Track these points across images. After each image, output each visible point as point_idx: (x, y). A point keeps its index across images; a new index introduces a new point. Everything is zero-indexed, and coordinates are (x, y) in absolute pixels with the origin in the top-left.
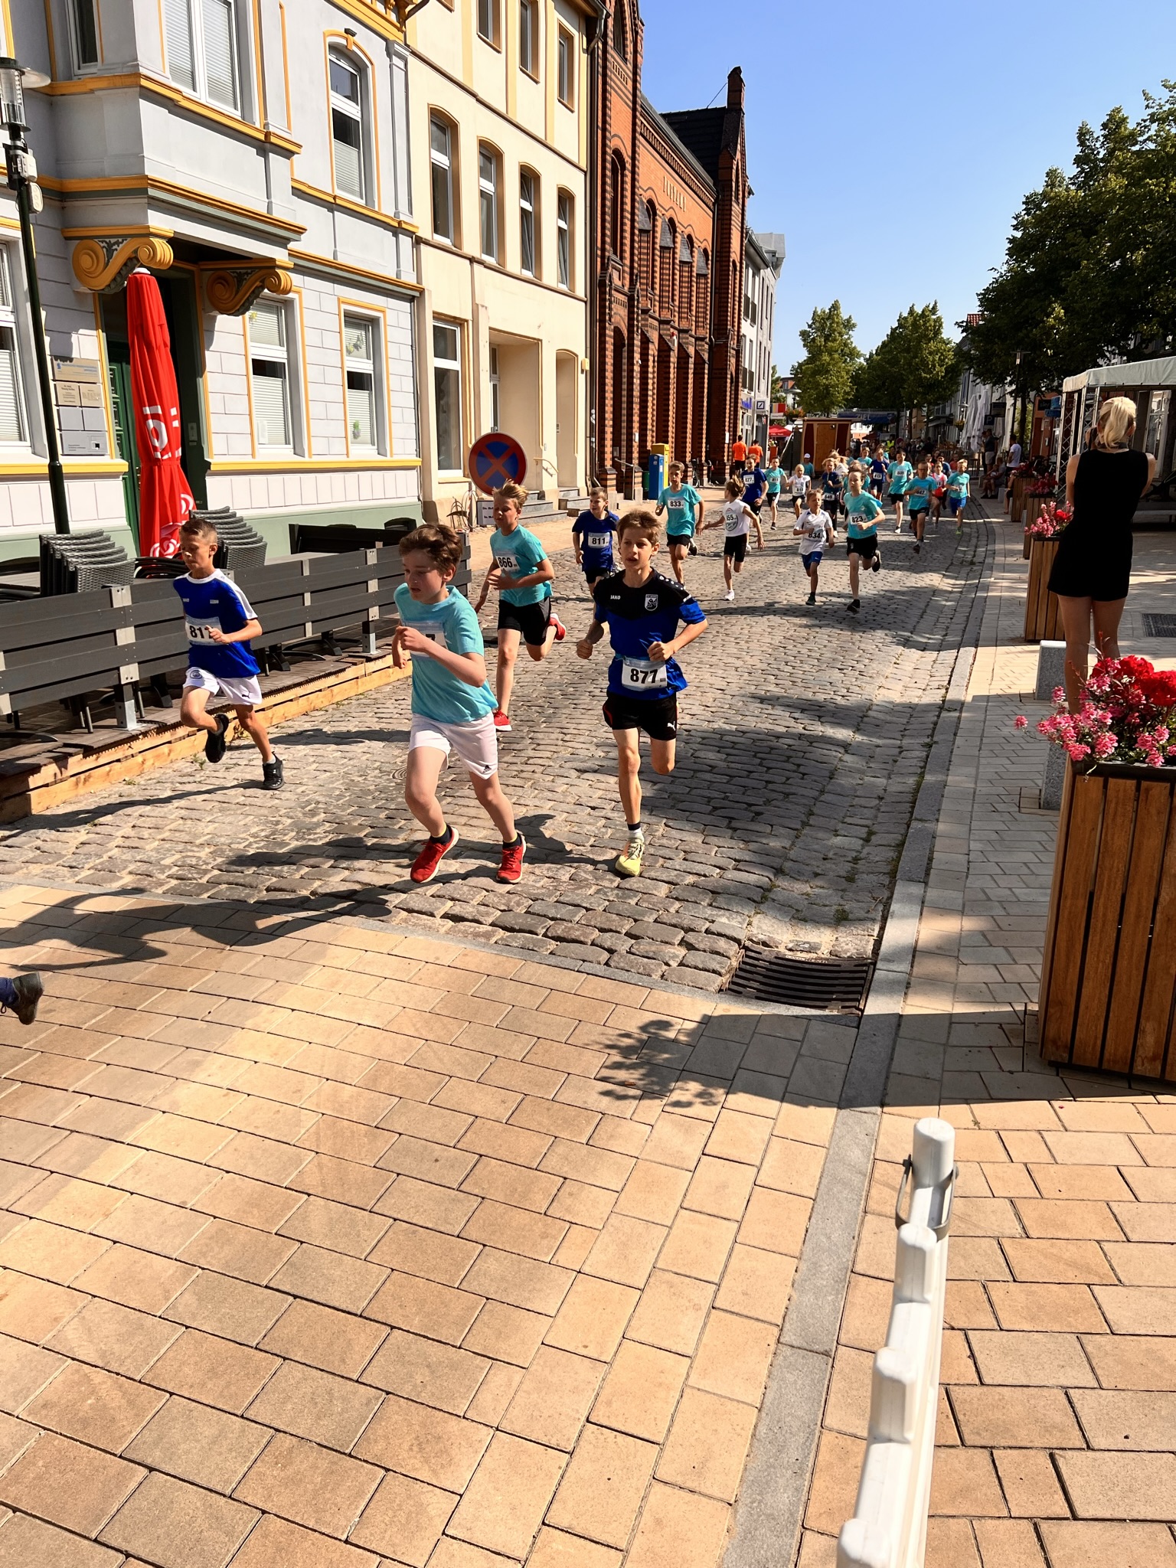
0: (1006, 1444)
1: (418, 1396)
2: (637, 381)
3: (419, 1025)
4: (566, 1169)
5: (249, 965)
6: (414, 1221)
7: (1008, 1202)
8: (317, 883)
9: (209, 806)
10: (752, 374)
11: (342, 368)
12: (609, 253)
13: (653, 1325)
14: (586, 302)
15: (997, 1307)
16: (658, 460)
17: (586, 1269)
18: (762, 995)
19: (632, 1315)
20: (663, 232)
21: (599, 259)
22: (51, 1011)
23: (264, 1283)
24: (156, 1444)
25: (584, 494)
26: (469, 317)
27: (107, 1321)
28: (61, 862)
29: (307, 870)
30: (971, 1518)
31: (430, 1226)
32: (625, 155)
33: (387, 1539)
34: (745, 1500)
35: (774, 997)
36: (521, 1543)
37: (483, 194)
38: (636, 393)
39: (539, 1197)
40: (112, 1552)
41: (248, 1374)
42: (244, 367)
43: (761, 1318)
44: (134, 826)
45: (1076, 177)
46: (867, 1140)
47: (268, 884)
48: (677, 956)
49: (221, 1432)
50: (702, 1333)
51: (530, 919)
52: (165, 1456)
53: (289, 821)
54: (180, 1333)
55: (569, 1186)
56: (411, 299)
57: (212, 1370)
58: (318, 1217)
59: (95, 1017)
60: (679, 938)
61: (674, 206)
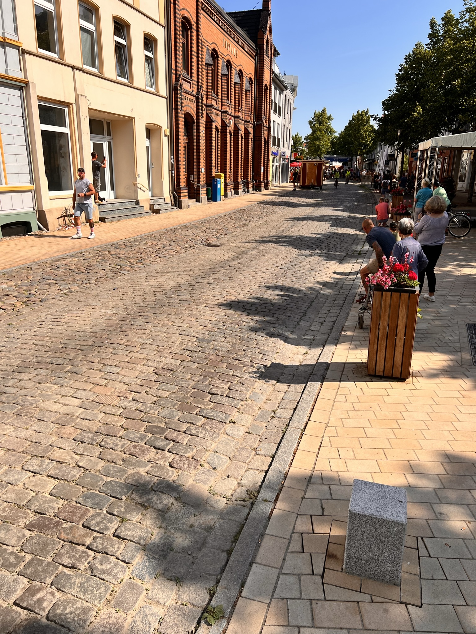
2: (203, 141)
10: (279, 139)
12: (181, 71)
14: (167, 99)
16: (217, 181)
20: (222, 67)
21: (174, 76)
25: (168, 200)
32: (191, 21)
37: (83, 30)
38: (202, 147)
45: (429, 44)
56: (21, 88)
61: (230, 54)
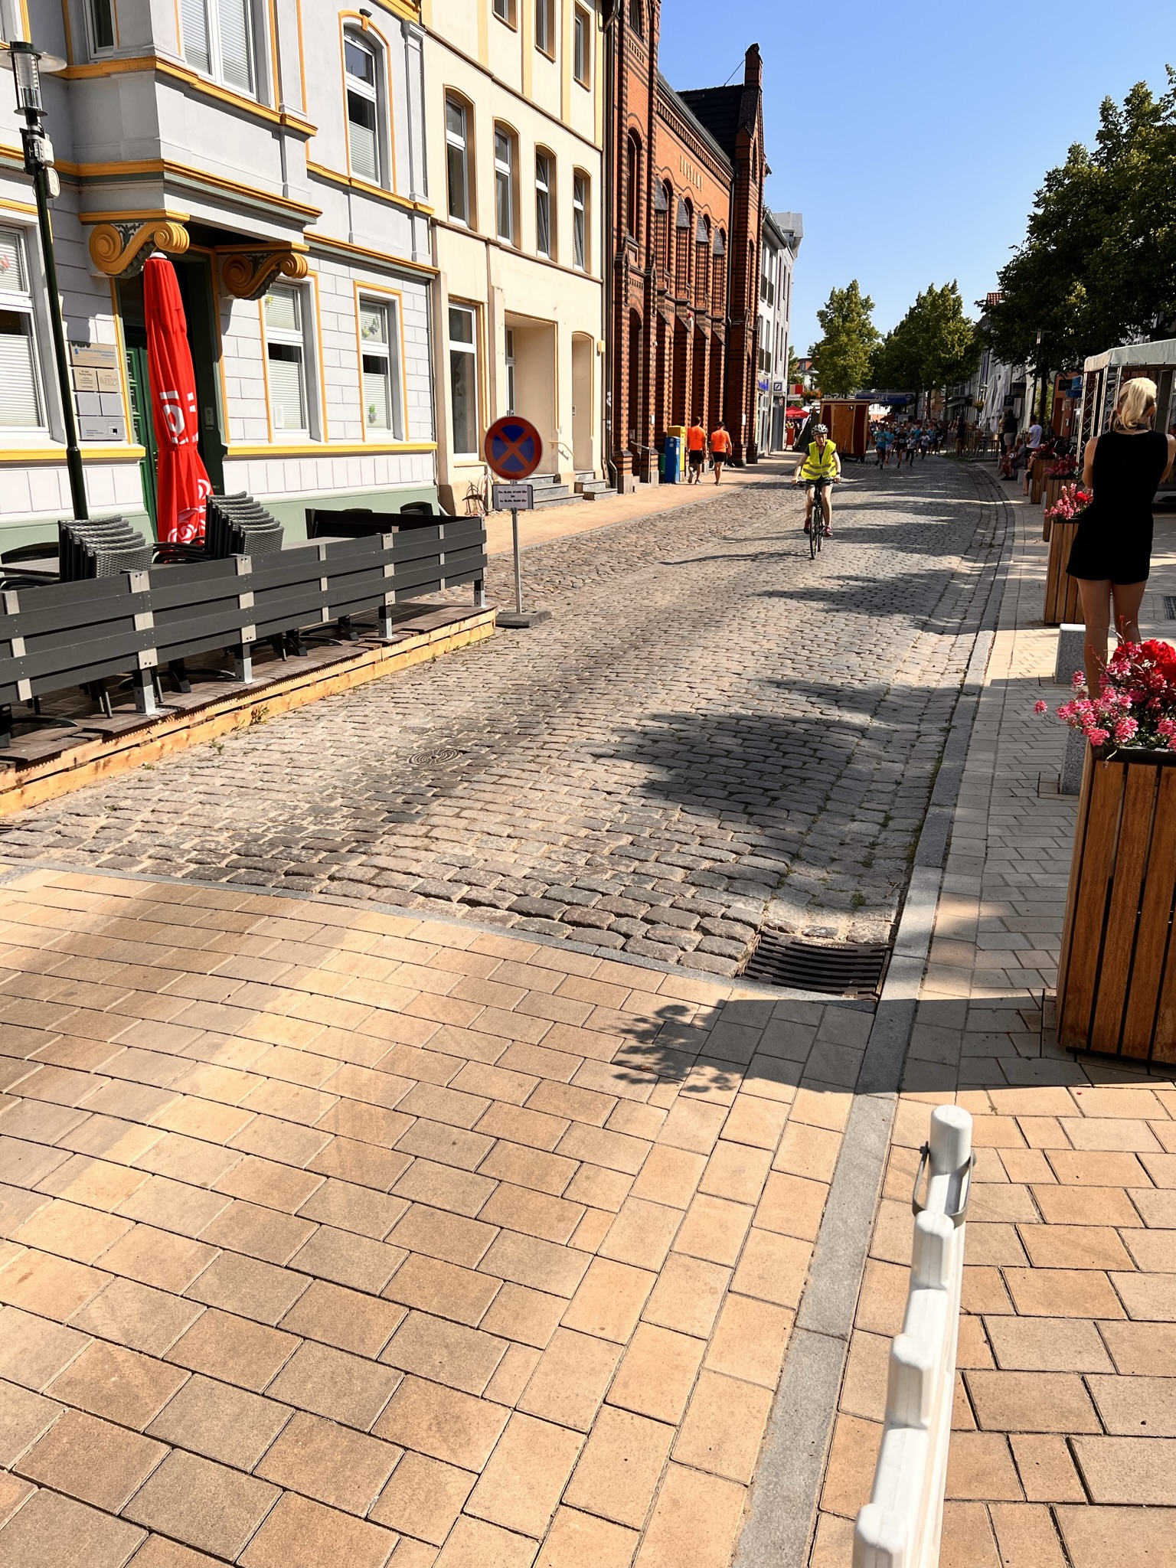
0: (1022, 1429)
1: (437, 1375)
2: (653, 363)
3: (436, 1009)
4: (582, 1152)
5: (267, 950)
6: (432, 1204)
7: (1025, 1188)
8: (335, 868)
9: (227, 790)
10: (769, 355)
11: (358, 352)
12: (626, 233)
13: (670, 1308)
14: (602, 284)
15: (1014, 1293)
16: (675, 441)
17: (603, 1252)
18: (779, 980)
19: (648, 1298)
20: (679, 212)
21: (615, 240)
22: (72, 994)
23: (284, 1264)
24: (179, 1421)
25: (599, 477)
26: (485, 299)
27: (130, 1302)
28: (81, 846)
29: (325, 854)
30: (988, 1502)
31: (448, 1208)
32: (641, 135)
33: (406, 1515)
34: (761, 1481)
35: (790, 983)
36: (539, 1523)
37: (498, 175)
38: (652, 375)
39: (556, 1180)
40: (135, 1528)
41: (269, 1353)
42: (260, 351)
43: (778, 1302)
44: (153, 811)
45: (1098, 153)
46: (883, 1124)
47: (286, 868)
48: (694, 942)
49: (243, 1410)
50: (718, 1317)
51: (546, 903)
52: (187, 1433)
53: (308, 806)
54: (201, 1312)
55: (586, 1170)
56: (427, 282)
57: (233, 1349)
58: (337, 1199)
59: (117, 999)
60: (695, 923)
61: (691, 186)
